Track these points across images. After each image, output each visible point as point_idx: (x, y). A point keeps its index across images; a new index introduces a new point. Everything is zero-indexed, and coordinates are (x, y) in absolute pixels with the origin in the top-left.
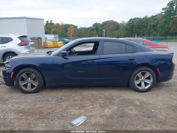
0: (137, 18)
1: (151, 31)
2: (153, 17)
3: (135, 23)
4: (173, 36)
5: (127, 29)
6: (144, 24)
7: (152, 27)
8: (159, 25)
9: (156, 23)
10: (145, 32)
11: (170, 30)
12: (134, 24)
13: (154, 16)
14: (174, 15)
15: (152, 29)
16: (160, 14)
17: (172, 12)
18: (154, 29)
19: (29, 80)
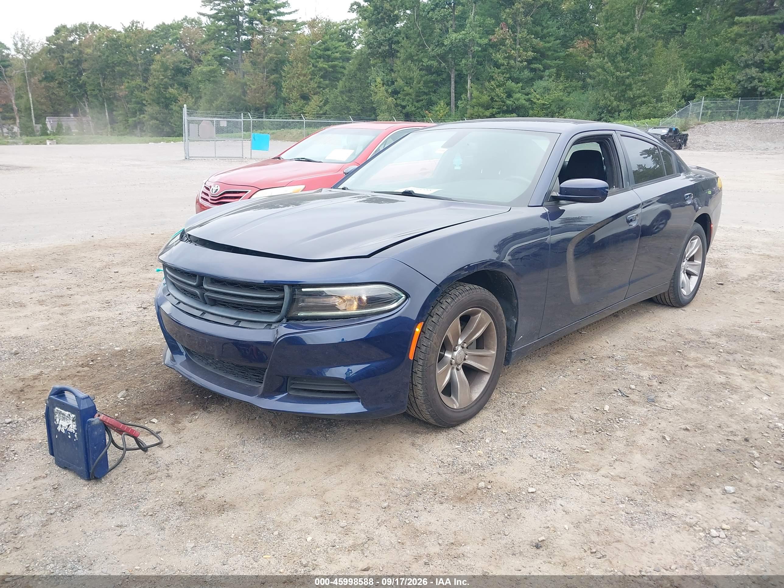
0: (94, 27)
1: (171, 90)
2: (164, 31)
3: (89, 51)
4: (259, 118)
5: (49, 77)
6: (130, 58)
7: (169, 73)
8: (198, 69)
9: (183, 58)
10: (145, 95)
11: (244, 93)
12: (81, 52)
13: (171, 27)
14: (252, 34)
15: (172, 86)
16: (193, 20)
17: (241, 19)
18: (180, 84)
19: (460, 348)
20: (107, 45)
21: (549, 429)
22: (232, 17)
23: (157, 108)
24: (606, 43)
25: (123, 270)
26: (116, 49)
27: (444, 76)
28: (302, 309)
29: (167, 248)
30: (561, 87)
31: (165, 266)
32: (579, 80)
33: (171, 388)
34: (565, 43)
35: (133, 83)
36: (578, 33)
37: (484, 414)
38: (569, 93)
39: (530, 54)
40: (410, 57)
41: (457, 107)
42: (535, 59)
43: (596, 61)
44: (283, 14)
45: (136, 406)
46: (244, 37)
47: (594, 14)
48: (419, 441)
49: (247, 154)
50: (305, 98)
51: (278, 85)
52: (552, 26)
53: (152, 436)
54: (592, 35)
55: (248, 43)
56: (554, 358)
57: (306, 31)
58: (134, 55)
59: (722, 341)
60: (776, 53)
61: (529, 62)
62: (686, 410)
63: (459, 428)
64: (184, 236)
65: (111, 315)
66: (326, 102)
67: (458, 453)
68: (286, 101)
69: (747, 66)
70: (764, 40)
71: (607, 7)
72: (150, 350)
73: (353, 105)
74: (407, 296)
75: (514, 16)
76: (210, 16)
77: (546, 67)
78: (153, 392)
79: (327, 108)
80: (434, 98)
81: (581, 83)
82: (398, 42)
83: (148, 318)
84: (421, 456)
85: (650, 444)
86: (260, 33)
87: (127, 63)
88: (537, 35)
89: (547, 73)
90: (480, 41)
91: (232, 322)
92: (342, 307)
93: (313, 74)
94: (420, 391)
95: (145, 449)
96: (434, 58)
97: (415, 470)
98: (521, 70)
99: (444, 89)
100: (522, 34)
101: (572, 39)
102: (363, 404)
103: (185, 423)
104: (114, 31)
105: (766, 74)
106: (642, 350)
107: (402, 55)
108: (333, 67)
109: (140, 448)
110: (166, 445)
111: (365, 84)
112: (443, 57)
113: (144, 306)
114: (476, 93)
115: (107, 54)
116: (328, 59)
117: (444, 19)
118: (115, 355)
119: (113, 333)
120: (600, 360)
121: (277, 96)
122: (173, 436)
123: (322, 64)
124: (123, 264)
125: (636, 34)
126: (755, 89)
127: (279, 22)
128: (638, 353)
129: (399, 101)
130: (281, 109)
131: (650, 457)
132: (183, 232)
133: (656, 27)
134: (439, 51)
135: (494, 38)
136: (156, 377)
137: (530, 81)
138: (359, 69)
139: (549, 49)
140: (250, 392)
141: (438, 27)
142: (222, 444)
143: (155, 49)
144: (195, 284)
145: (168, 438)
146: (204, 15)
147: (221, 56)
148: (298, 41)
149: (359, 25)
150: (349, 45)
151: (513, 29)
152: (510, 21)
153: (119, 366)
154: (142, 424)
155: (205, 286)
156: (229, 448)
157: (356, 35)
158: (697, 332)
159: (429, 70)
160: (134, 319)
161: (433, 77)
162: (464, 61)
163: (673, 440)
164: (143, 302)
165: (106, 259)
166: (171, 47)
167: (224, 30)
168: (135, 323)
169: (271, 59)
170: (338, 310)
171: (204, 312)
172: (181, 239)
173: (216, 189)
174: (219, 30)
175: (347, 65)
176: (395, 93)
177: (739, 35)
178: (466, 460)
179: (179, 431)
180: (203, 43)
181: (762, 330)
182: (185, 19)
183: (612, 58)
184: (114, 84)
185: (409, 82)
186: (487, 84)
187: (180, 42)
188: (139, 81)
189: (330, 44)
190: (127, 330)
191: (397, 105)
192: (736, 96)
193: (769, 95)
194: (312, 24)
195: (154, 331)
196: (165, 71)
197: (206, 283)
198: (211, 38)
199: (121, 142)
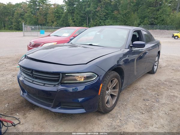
1: (19, 19)
2: (18, 5)
6: (9, 11)
7: (19, 15)
8: (26, 14)
9: (22, 12)
10: (13, 20)
11: (38, 21)
14: (39, 7)
15: (20, 18)
16: (25, 3)
17: (37, 3)
18: (22, 18)
19: (110, 90)
20: (3, 8)
21: (135, 112)
22: (34, 2)
23: (16, 24)
24: (121, 12)
25: (7, 65)
26: (5, 9)
27: (85, 18)
28: (66, 80)
29: (21, 61)
30: (112, 21)
31: (20, 66)
32: (115, 20)
33: (22, 102)
34: (112, 11)
35: (10, 17)
36: (115, 10)
37: (116, 108)
38: (114, 23)
39: (105, 14)
40: (77, 13)
41: (88, 25)
42: (106, 15)
43: (119, 16)
44: (47, 2)
45: (12, 109)
46: (37, 7)
47: (119, 5)
48: (100, 118)
49: (39, 35)
50: (53, 22)
51: (46, 19)
52: (110, 8)
53: (17, 120)
54: (118, 10)
55: (38, 9)
56: (129, 89)
57: (53, 6)
58: (10, 11)
59: (167, 83)
60: (157, 16)
61: (105, 15)
62: (168, 104)
63: (110, 113)
64: (26, 57)
65: (3, 78)
66: (58, 23)
67: (112, 121)
68: (48, 23)
69: (151, 18)
70: (155, 13)
71: (122, 4)
72: (15, 90)
73: (64, 24)
74: (98, 76)
75: (101, 5)
76: (29, 2)
77: (108, 17)
78: (17, 104)
79: (58, 25)
80: (83, 23)
81: (116, 21)
82: (75, 10)
83: (15, 79)
84: (101, 124)
85: (163, 115)
86: (41, 6)
87: (8, 12)
88: (106, 10)
89: (109, 18)
90: (94, 10)
91: (43, 84)
92: (79, 79)
93: (55, 17)
94: (101, 104)
95: (15, 126)
96: (83, 14)
97: (101, 129)
98: (103, 17)
99: (85, 21)
100: (103, 9)
101: (114, 11)
102: (85, 110)
103: (27, 115)
104: (4, 4)
105: (155, 20)
106: (150, 86)
107: (76, 13)
108: (60, 15)
109: (13, 125)
110: (21, 123)
111: (67, 19)
112: (85, 14)
113: (13, 76)
114: (93, 22)
115: (3, 10)
116: (58, 13)
117: (85, 5)
118: (5, 91)
119: (4, 84)
120: (140, 89)
121: (46, 22)
122: (24, 120)
123: (56, 14)
124: (7, 63)
125: (128, 10)
126: (153, 23)
127: (46, 4)
128: (149, 87)
129: (75, 24)
130: (47, 25)
131: (165, 120)
132: (26, 56)
133: (132, 9)
134: (84, 12)
135: (97, 10)
136: (18, 99)
137: (105, 20)
138: (65, 16)
139: (109, 13)
140: (49, 106)
141: (84, 6)
142: (40, 122)
143: (15, 9)
144: (30, 72)
145: (22, 121)
146: (28, 1)
147: (32, 11)
148: (51, 9)
149: (65, 6)
150: (63, 10)
151: (101, 8)
152: (100, 6)
153: (6, 95)
154: (13, 116)
155: (34, 73)
156: (42, 123)
157: (65, 8)
158: (160, 81)
159: (82, 17)
160: (11, 80)
161: (83, 18)
162: (90, 15)
163: (169, 114)
164: (13, 75)
165: (2, 62)
166: (19, 9)
167: (32, 5)
168: (11, 81)
169: (44, 13)
170: (77, 80)
171: (33, 81)
172: (25, 58)
173: (33, 43)
174: (31, 5)
175: (62, 15)
176: (74, 22)
177: (149, 11)
178: (115, 124)
179: (26, 117)
180: (27, 8)
181: (175, 79)
182: (23, 2)
183: (123, 15)
184: (5, 17)
185: (77, 19)
186: (95, 20)
187: (21, 7)
188: (11, 17)
189: (58, 10)
190: (8, 83)
191: (74, 24)
192: (149, 25)
193: (156, 24)
194: (54, 5)
195: (17, 83)
196: (18, 14)
197: (34, 72)
198: (29, 7)
199: (6, 32)
